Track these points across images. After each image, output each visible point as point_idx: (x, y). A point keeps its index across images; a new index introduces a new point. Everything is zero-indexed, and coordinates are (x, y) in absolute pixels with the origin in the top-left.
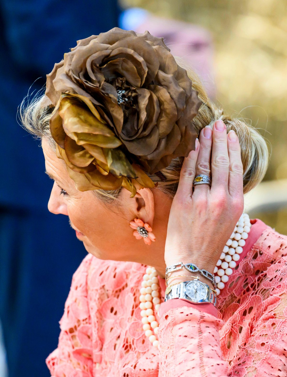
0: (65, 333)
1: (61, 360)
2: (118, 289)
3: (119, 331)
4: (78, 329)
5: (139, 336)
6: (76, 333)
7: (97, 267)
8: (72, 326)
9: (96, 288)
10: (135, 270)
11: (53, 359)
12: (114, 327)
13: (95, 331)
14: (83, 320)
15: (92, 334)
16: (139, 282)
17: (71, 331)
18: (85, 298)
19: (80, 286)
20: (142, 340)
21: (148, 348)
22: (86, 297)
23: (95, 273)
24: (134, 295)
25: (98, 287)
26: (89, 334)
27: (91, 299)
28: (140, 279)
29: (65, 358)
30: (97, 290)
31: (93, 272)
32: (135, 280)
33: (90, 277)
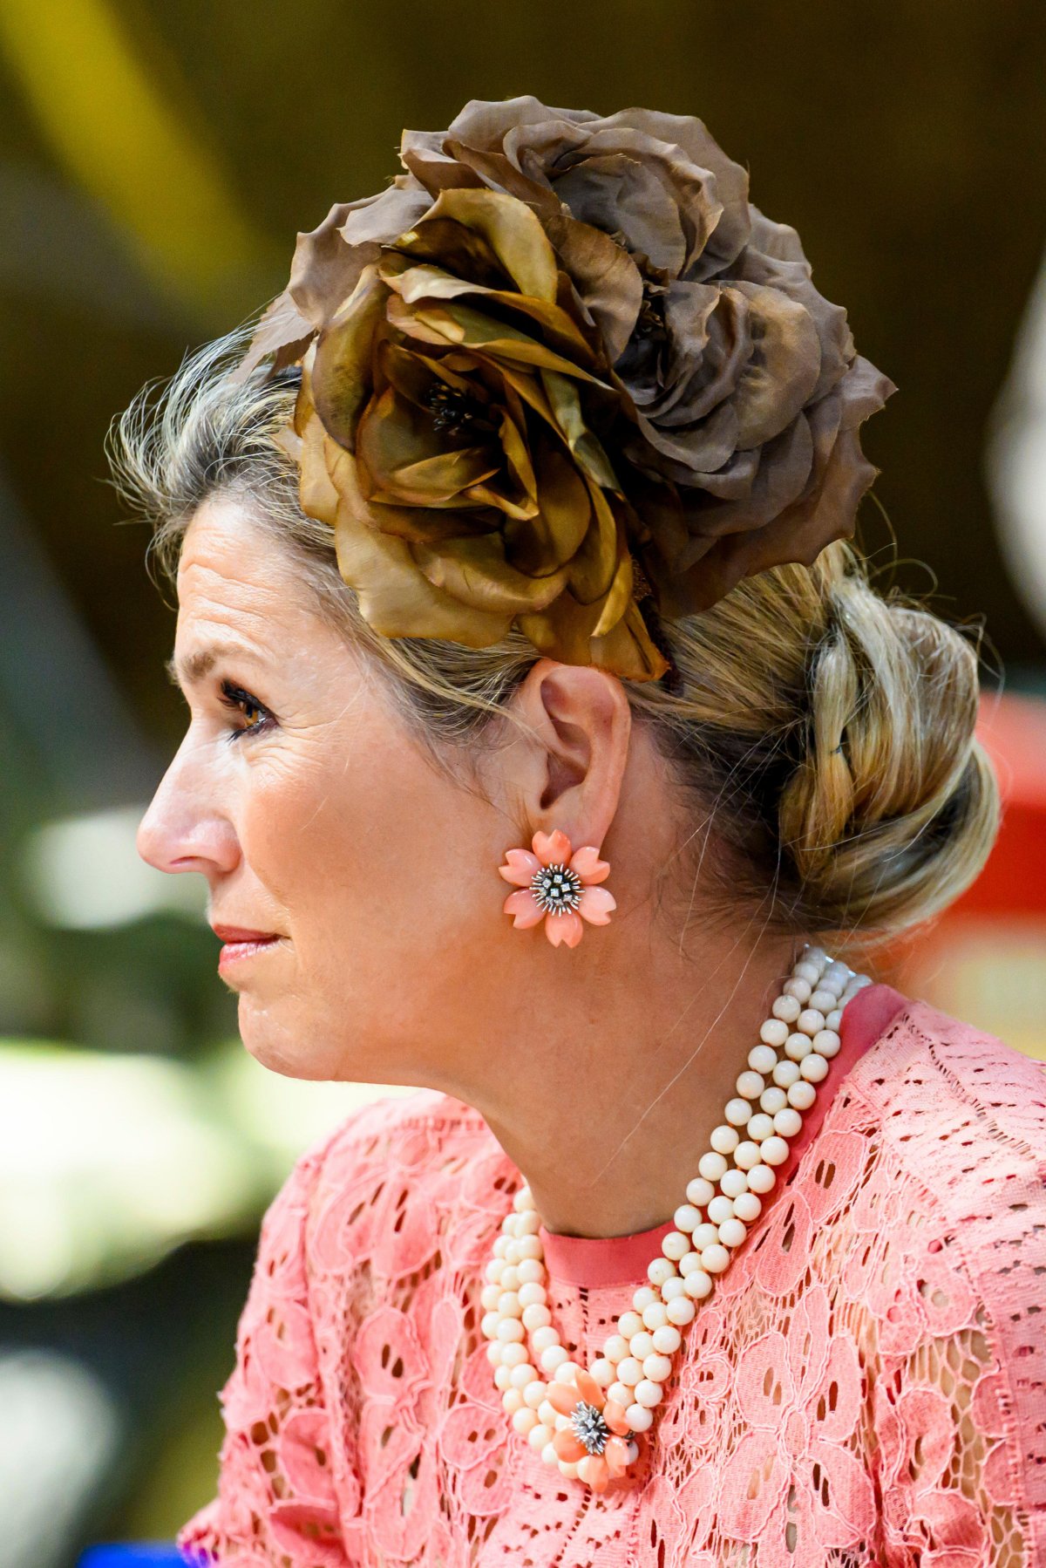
0: (240, 1442)
1: (229, 1541)
2: (404, 1273)
3: (415, 1440)
4: (282, 1426)
5: (476, 1458)
6: (275, 1443)
7: (340, 1187)
8: (260, 1415)
9: (337, 1271)
10: (469, 1205)
11: (200, 1536)
12: (397, 1424)
13: (337, 1439)
14: (300, 1393)
15: (328, 1446)
16: (483, 1250)
17: (260, 1434)
18: (300, 1308)
19: (284, 1259)
20: (485, 1471)
21: (507, 1501)
22: (304, 1303)
23: (333, 1210)
24: (466, 1300)
25: (345, 1270)
26: (320, 1444)
27: (319, 1314)
28: (484, 1239)
29: (241, 1534)
30: (340, 1279)
31: (327, 1204)
32: (469, 1242)
33: (313, 1226)
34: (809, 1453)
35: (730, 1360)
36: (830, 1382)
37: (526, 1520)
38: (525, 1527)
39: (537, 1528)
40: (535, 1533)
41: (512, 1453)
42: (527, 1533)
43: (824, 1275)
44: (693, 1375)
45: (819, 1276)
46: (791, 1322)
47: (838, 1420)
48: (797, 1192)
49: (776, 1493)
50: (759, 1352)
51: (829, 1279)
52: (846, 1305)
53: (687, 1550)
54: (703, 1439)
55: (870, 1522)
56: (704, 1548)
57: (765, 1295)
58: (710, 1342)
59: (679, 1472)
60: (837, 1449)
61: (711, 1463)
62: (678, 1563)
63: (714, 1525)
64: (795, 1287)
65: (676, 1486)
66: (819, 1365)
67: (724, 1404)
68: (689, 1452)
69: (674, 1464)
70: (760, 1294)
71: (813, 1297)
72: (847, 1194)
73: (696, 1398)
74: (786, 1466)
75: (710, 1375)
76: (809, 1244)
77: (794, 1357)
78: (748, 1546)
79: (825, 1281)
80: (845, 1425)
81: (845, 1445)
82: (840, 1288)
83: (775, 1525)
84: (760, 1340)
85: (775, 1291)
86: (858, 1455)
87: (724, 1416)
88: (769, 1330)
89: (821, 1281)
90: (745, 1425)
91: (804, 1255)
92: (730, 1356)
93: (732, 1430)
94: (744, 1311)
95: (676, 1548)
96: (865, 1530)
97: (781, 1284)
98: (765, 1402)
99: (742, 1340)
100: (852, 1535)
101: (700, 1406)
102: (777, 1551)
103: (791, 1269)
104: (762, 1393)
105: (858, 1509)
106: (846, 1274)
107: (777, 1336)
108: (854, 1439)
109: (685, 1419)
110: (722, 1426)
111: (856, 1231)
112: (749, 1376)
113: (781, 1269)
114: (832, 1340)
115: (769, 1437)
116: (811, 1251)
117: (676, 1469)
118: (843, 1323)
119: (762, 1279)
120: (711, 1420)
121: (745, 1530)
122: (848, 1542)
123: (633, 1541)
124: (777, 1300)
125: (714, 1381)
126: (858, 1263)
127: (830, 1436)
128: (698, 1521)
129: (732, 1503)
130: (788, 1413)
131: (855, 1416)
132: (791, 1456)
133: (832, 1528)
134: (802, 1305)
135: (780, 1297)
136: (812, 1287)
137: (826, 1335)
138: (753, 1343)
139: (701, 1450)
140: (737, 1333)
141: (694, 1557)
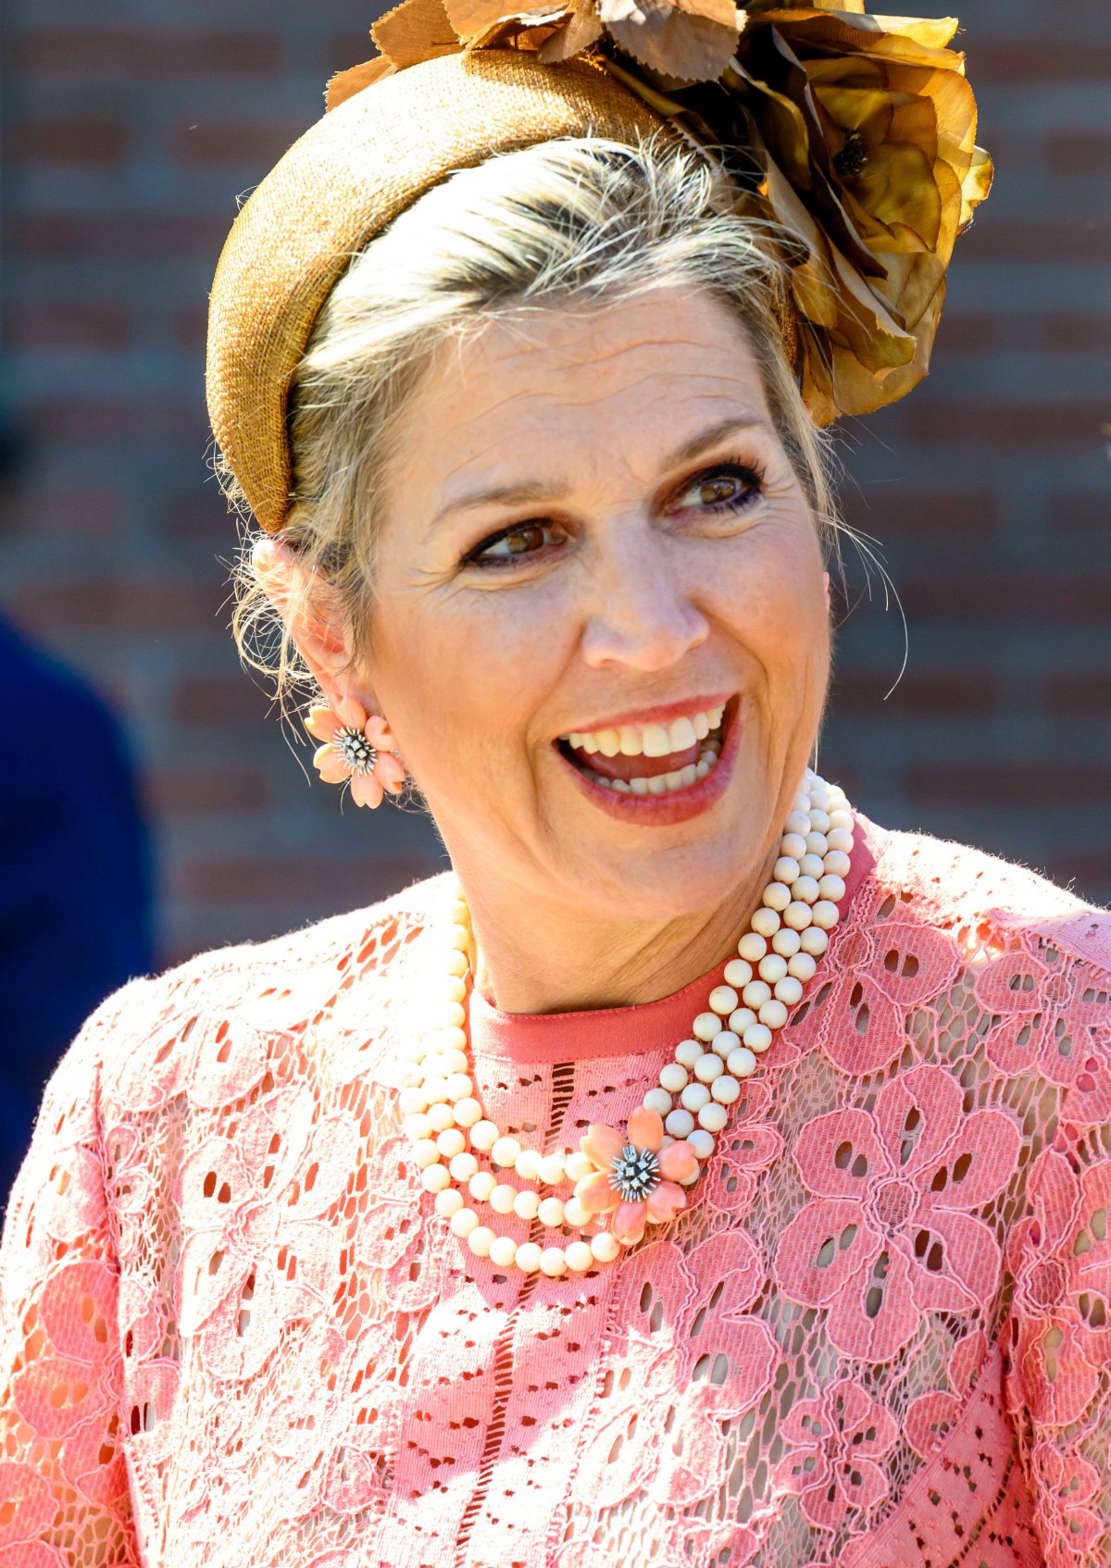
2: (231, 1100)
5: (396, 1254)
12: (227, 1247)
14: (80, 1243)
34: (915, 1221)
35: (780, 1130)
36: (959, 1154)
38: (462, 1312)
39: (476, 1312)
40: (472, 1317)
42: (464, 1317)
43: (939, 1056)
44: (723, 1144)
45: (929, 1056)
46: (879, 1099)
47: (967, 1189)
48: (861, 974)
49: (860, 1258)
50: (827, 1126)
51: (952, 1060)
52: (999, 1082)
53: (701, 1313)
54: (729, 1205)
55: (990, 1292)
56: (745, 1312)
57: (837, 1072)
58: (752, 1112)
59: (691, 1237)
60: (960, 1217)
61: (741, 1228)
62: (684, 1325)
63: (765, 1291)
64: (885, 1067)
65: (686, 1250)
66: (944, 1138)
67: (765, 1173)
68: (707, 1216)
69: (685, 1229)
70: (830, 1070)
71: (920, 1076)
72: (950, 979)
73: (725, 1165)
74: (879, 1234)
75: (748, 1144)
76: (902, 1025)
77: (889, 1132)
78: (815, 1311)
79: (944, 1062)
80: (978, 1194)
81: (974, 1212)
82: (978, 1066)
83: (853, 1289)
84: (829, 1114)
85: (850, 1069)
86: (992, 1223)
87: (765, 1184)
88: (841, 1106)
89: (934, 1061)
90: (808, 1194)
91: (896, 1038)
92: (779, 1128)
93: (789, 1198)
94: (805, 1084)
95: (681, 1310)
96: (982, 1298)
97: (858, 1063)
98: (840, 1174)
99: (799, 1112)
100: (968, 1300)
101: (730, 1174)
102: (852, 1315)
103: (874, 1050)
104: (833, 1164)
105: (980, 1276)
106: (989, 1053)
107: (856, 1113)
108: (989, 1208)
109: (709, 1186)
110: (761, 1193)
111: (992, 1011)
112: (815, 1149)
113: (856, 1050)
114: (971, 1116)
115: (849, 1205)
116: (907, 1032)
117: (688, 1234)
118: (995, 1097)
119: (834, 1056)
120: (745, 1187)
121: (812, 1296)
122: (961, 1307)
123: (615, 1308)
124: (855, 1078)
125: (754, 1150)
126: (1010, 1041)
127: (951, 1205)
128: (721, 1285)
129: (796, 1269)
130: (881, 1184)
131: (1000, 1185)
132: (887, 1225)
133: (942, 1291)
134: (899, 1084)
135: (861, 1076)
136: (915, 1068)
137: (957, 1111)
138: (820, 1116)
139: (725, 1215)
140: (792, 1105)
141: (726, 1320)
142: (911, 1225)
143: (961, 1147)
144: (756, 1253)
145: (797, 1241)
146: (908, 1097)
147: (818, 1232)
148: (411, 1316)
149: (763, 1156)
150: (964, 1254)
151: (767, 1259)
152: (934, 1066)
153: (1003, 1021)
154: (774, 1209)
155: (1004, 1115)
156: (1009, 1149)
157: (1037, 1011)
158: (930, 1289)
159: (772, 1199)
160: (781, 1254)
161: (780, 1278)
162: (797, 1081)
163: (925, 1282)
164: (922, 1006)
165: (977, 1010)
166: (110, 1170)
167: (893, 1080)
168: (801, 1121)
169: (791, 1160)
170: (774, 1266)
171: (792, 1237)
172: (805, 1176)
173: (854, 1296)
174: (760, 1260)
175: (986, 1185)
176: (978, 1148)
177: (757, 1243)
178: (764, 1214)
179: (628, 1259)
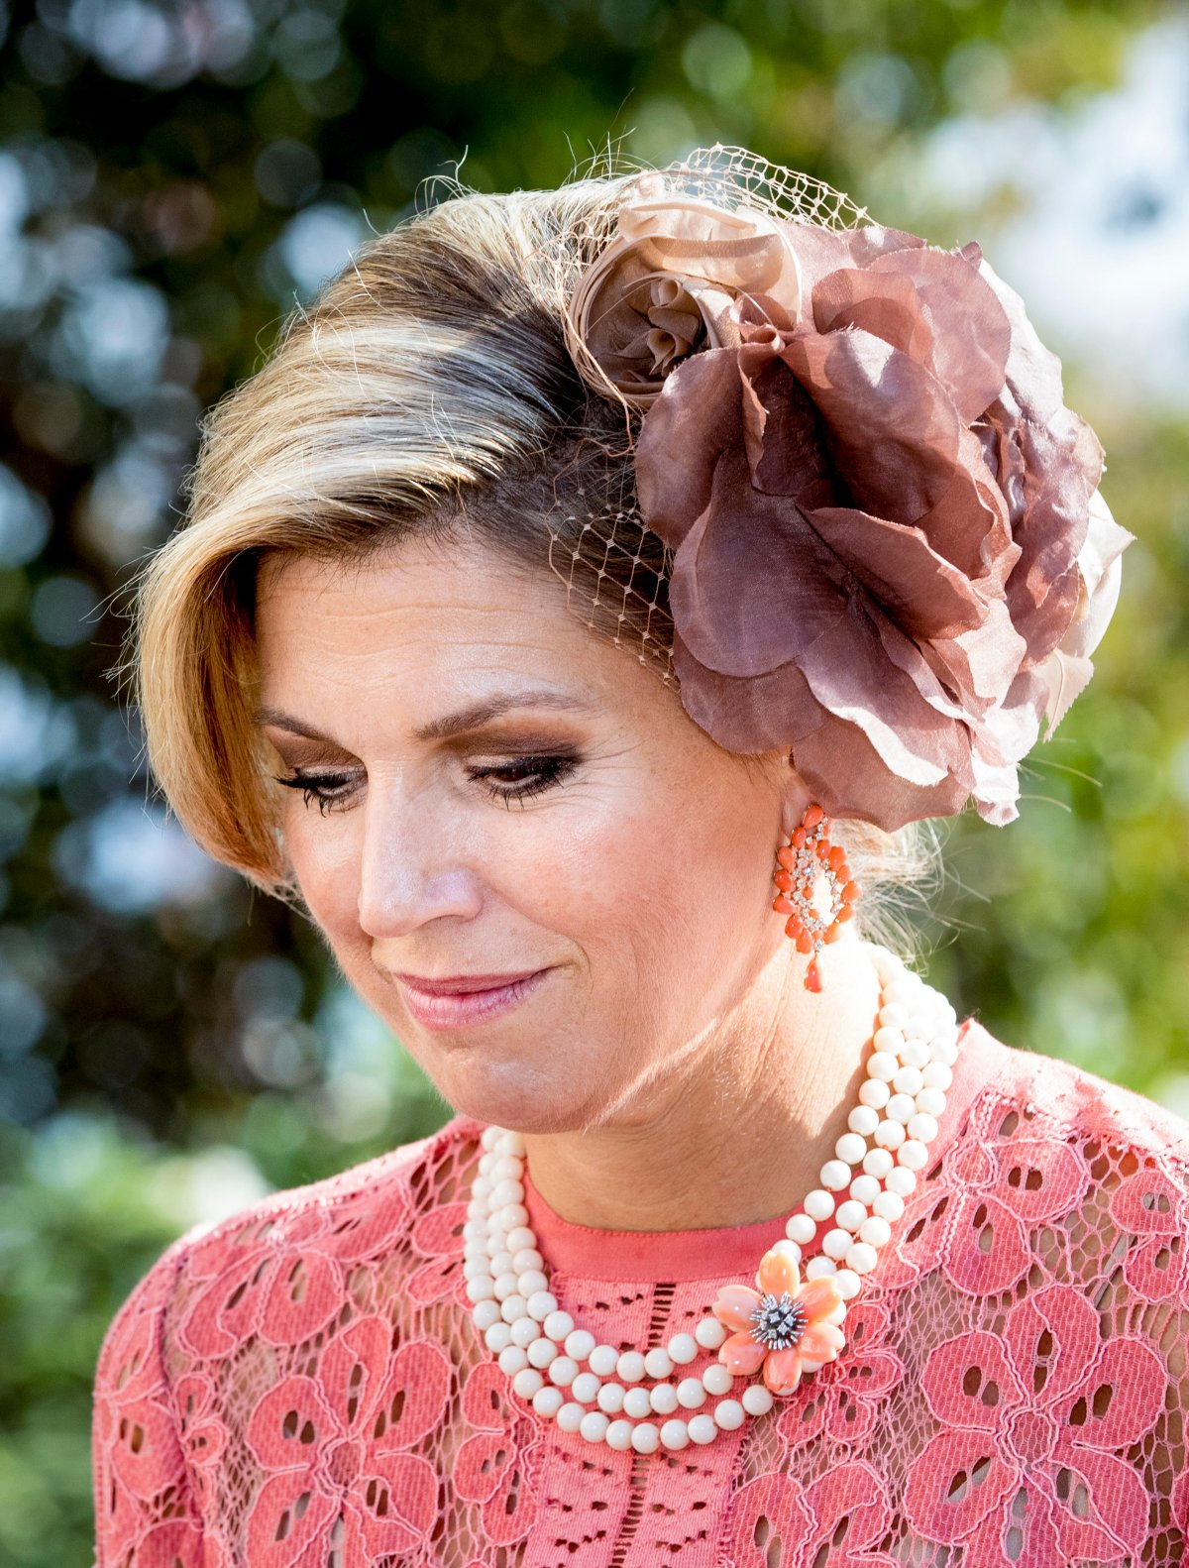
34: (1054, 1457)
35: (900, 1356)
36: (1098, 1385)
37: (559, 1534)
38: (560, 1542)
39: (576, 1541)
40: (573, 1547)
41: (527, 1470)
42: (563, 1549)
43: (1072, 1275)
44: (840, 1370)
45: (1060, 1275)
46: (1008, 1321)
47: (1110, 1426)
48: (985, 1195)
49: (996, 1495)
50: (954, 1350)
51: (1086, 1279)
52: (1137, 1307)
53: (824, 1548)
54: (849, 1435)
55: (1141, 1539)
56: (874, 1549)
57: (961, 1294)
58: (869, 1337)
59: (810, 1469)
60: (1105, 1457)
61: (864, 1459)
62: (804, 1562)
63: (894, 1526)
64: (1011, 1287)
65: (805, 1483)
66: (1081, 1366)
67: (885, 1401)
68: (826, 1449)
69: (802, 1461)
70: (953, 1293)
71: (1052, 1297)
72: (1079, 1196)
73: (843, 1394)
74: (1016, 1468)
75: (867, 1371)
76: (1027, 1242)
77: (1021, 1357)
78: (948, 1549)
79: (1077, 1281)
80: (1123, 1432)
81: (1119, 1453)
82: (1115, 1289)
83: (991, 1529)
84: (955, 1338)
85: (975, 1289)
86: (1138, 1465)
87: (887, 1412)
88: (968, 1329)
89: (1066, 1280)
90: (937, 1424)
91: (1021, 1255)
92: (899, 1352)
93: (917, 1428)
94: (926, 1307)
95: (800, 1546)
96: (1132, 1546)
97: (983, 1282)
98: (969, 1401)
99: (922, 1336)
100: (1117, 1548)
101: (849, 1402)
102: (992, 1557)
103: (999, 1269)
104: (962, 1392)
105: (1128, 1523)
106: (1128, 1276)
107: (984, 1335)
108: (1134, 1449)
109: (827, 1415)
110: (883, 1422)
111: (1128, 1230)
112: (942, 1375)
113: (981, 1269)
114: (1108, 1342)
115: (982, 1437)
116: (1033, 1250)
117: (806, 1466)
118: (1133, 1325)
119: (957, 1278)
120: (865, 1416)
121: (945, 1531)
122: (1109, 1556)
123: (726, 1539)
124: (979, 1298)
125: (873, 1377)
126: (1149, 1264)
127: (1093, 1442)
128: (845, 1520)
129: (927, 1504)
130: (1014, 1413)
131: (1145, 1425)
132: (1024, 1458)
133: (1089, 1539)
134: (1030, 1304)
135: (985, 1296)
136: (1046, 1287)
137: (1094, 1336)
138: (946, 1341)
139: (845, 1447)
140: (913, 1328)
141: (854, 1558)
142: (1050, 1460)
143: (1101, 1377)
144: (882, 1485)
145: (927, 1473)
146: (1040, 1319)
147: (949, 1464)
148: (509, 1550)
149: (882, 1383)
150: (1110, 1497)
151: (895, 1493)
152: (1066, 1286)
153: (1140, 1242)
154: (899, 1440)
155: (1143, 1344)
156: (1153, 1386)
157: (1175, 1234)
158: (1078, 1536)
159: (896, 1429)
160: (911, 1487)
161: (910, 1513)
162: (917, 1304)
163: (1071, 1528)
164: (1049, 1223)
165: (1113, 1230)
166: (183, 1421)
167: (1023, 1300)
168: (924, 1346)
169: (918, 1388)
170: (903, 1499)
171: (922, 1469)
172: (934, 1405)
173: (993, 1536)
174: (886, 1495)
175: (1131, 1423)
176: (1118, 1380)
177: (882, 1476)
178: (889, 1445)
179: (739, 1490)
